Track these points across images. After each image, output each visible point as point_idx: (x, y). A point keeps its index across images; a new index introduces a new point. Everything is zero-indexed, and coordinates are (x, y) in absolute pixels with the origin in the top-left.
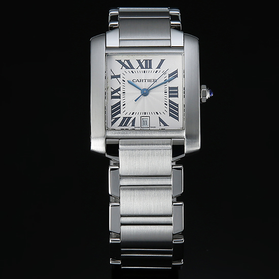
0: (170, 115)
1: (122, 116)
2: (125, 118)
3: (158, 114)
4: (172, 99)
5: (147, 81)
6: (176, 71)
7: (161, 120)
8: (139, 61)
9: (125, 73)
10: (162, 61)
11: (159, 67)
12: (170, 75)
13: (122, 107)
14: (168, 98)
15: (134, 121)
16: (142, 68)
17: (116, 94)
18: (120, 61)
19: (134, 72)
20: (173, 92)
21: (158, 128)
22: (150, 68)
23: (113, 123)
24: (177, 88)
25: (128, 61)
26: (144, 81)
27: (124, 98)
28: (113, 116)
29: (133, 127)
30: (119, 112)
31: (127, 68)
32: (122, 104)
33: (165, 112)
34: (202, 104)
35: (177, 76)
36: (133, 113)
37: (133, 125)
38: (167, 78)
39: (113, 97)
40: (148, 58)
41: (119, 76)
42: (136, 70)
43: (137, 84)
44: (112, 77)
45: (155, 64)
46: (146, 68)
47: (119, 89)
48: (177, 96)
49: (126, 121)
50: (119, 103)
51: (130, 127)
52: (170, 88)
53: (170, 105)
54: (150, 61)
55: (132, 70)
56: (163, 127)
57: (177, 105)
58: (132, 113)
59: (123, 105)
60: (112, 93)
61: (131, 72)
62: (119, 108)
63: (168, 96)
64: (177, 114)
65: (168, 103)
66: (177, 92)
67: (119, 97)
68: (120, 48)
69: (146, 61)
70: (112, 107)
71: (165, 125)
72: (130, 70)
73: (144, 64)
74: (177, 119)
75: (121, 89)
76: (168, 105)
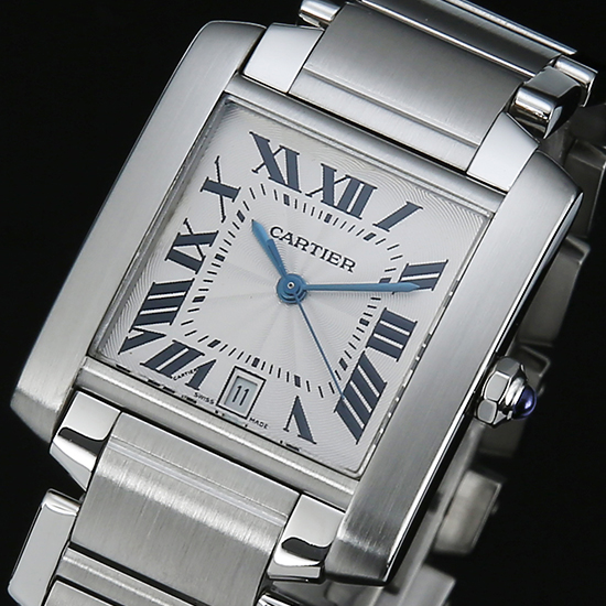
0: (340, 408)
1: (172, 333)
2: (177, 346)
3: (298, 384)
4: (374, 356)
5: (320, 253)
6: (439, 268)
7: (297, 411)
8: (328, 173)
9: (258, 191)
10: (410, 209)
11: (386, 224)
12: (409, 270)
13: (188, 303)
14: (361, 346)
15: (203, 371)
16: (328, 200)
17: (190, 251)
18: (262, 144)
19: (292, 202)
20: (391, 334)
21: (276, 433)
22: (356, 213)
23: (129, 344)
24: (410, 326)
25: (292, 157)
26: (310, 248)
27: (210, 277)
28: (140, 320)
29: (190, 393)
30: (170, 318)
31: (275, 176)
32: (193, 293)
33: (326, 390)
35: (431, 284)
36: (217, 342)
37: (194, 384)
38: (395, 278)
39: (173, 256)
40: (365, 175)
41: (232, 193)
42: (302, 199)
43: (283, 248)
44: (210, 186)
45: (377, 209)
46: (342, 207)
47: (209, 238)
48: (396, 354)
49: (176, 357)
50: (186, 286)
51: (179, 383)
52: (386, 315)
53: (355, 376)
54: (369, 189)
55: (289, 192)
56: (293, 437)
57: (381, 386)
58: (209, 341)
59: (196, 300)
60: (181, 240)
61: (281, 199)
62: (178, 302)
63: (365, 338)
64: (366, 417)
65: (352, 364)
66: (404, 340)
67: (195, 265)
68: (290, 98)
69: (355, 183)
70: (155, 289)
71: (305, 433)
72: (283, 190)
73: (339, 190)
74: (357, 433)
75: (218, 241)
76: (350, 370)
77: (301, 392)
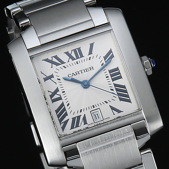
0: (121, 99)
1: (70, 117)
2: (74, 119)
3: (107, 103)
4: (116, 82)
5: (83, 71)
6: (111, 51)
7: (113, 108)
8: (67, 53)
9: (57, 71)
10: (92, 45)
11: (90, 53)
12: (105, 58)
13: (67, 108)
14: (112, 82)
15: (84, 119)
16: (73, 59)
17: (56, 96)
18: (47, 60)
19: (66, 66)
20: (115, 74)
21: (112, 117)
22: (82, 56)
23: (63, 128)
24: (117, 69)
25: (56, 57)
26: (80, 72)
27: (66, 98)
28: (60, 121)
29: (86, 126)
30: (66, 114)
31: (57, 64)
32: (66, 105)
33: (114, 98)
34: (149, 77)
35: (113, 56)
36: (81, 110)
37: (85, 123)
38: (104, 62)
39: (53, 101)
40: (76, 46)
41: (52, 76)
42: (67, 64)
43: (74, 77)
44: (45, 79)
45: (85, 50)
46: (78, 58)
47: (57, 90)
48: (120, 77)
49: (76, 121)
50: (63, 105)
51: (82, 126)
52: (110, 71)
53: (117, 90)
54: (79, 49)
56: (117, 115)
57: (124, 87)
58: (79, 111)
59: (68, 105)
60: (51, 96)
61: (63, 68)
62: (65, 109)
63: (111, 80)
64: (128, 96)
65: (114, 88)
66: (119, 73)
67: (60, 98)
68: (43, 45)
69: (75, 50)
70: (57, 111)
71: (119, 111)
72: (62, 66)
73: (73, 55)
74: (129, 101)
75: (60, 89)
76: (114, 89)
77: (109, 104)
